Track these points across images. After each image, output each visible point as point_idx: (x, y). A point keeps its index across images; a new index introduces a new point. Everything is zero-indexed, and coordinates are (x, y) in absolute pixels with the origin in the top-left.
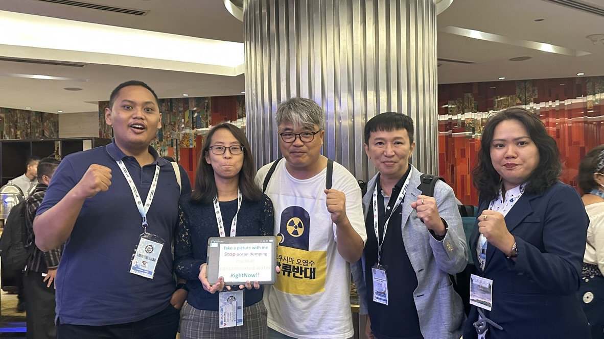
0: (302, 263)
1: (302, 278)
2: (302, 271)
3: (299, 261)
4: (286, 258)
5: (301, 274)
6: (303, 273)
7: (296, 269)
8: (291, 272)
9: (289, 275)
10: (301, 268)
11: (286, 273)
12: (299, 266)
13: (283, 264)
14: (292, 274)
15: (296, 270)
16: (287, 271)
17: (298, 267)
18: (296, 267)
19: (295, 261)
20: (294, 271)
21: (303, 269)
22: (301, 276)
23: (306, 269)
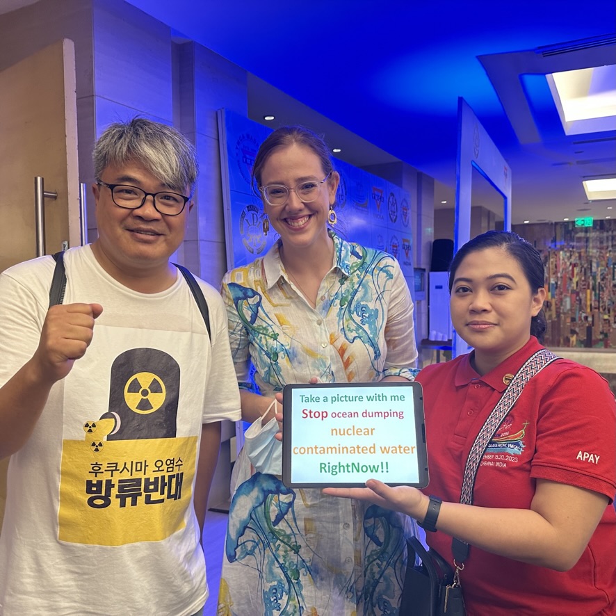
0: (165, 467)
1: (162, 501)
2: (164, 485)
3: (159, 464)
4: (129, 466)
5: (162, 493)
6: (166, 488)
7: (151, 484)
8: (140, 495)
9: (134, 503)
10: (163, 477)
11: (129, 500)
12: (159, 475)
13: (120, 481)
14: (141, 500)
15: (152, 487)
16: (129, 496)
17: (156, 479)
18: (152, 480)
19: (152, 467)
20: (147, 490)
21: (166, 481)
22: (162, 497)
23: (171, 477)
